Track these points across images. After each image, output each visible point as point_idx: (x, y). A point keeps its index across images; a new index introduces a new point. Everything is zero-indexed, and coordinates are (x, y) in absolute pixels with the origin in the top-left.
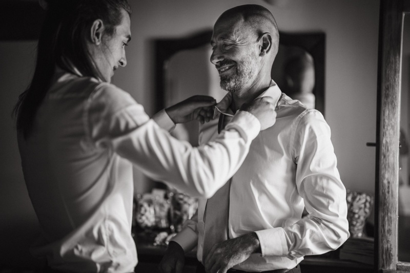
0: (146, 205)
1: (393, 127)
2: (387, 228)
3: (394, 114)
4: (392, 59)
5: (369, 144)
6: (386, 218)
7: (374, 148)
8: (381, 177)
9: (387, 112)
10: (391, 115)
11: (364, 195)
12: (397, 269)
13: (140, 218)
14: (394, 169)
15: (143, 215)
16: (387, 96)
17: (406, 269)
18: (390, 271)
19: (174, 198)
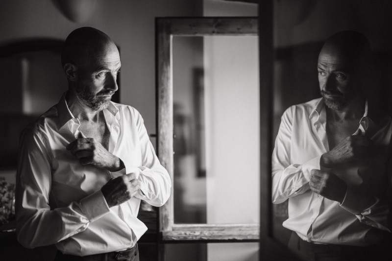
1: (167, 121)
3: (168, 111)
4: (165, 69)
7: (155, 138)
9: (162, 109)
10: (166, 112)
12: (173, 230)
14: (169, 153)
16: (162, 97)
17: (179, 229)
18: (167, 232)
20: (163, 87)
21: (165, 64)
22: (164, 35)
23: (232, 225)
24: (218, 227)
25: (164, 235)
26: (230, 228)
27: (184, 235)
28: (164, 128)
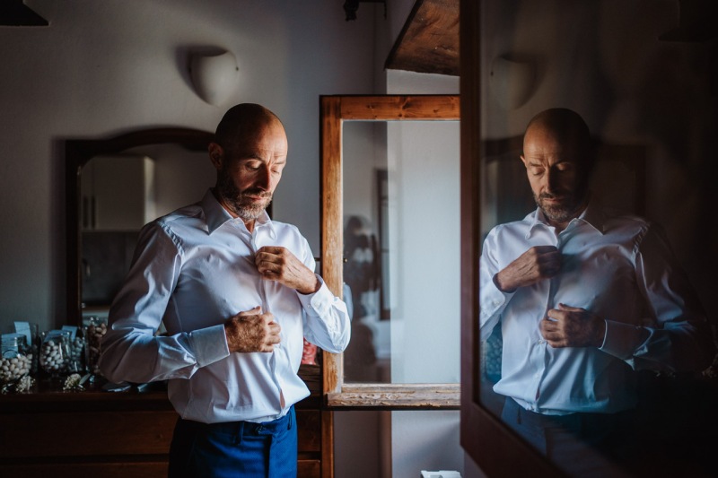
0: (52, 343)
1: (336, 240)
3: (336, 225)
4: (333, 167)
9: (328, 223)
10: (334, 226)
12: (342, 392)
13: (45, 360)
15: (48, 356)
16: (329, 206)
17: (351, 391)
18: (335, 395)
19: (89, 331)
20: (329, 192)
21: (332, 159)
22: (332, 119)
23: (426, 386)
24: (407, 388)
25: (329, 398)
26: (422, 390)
27: (358, 399)
28: (331, 248)
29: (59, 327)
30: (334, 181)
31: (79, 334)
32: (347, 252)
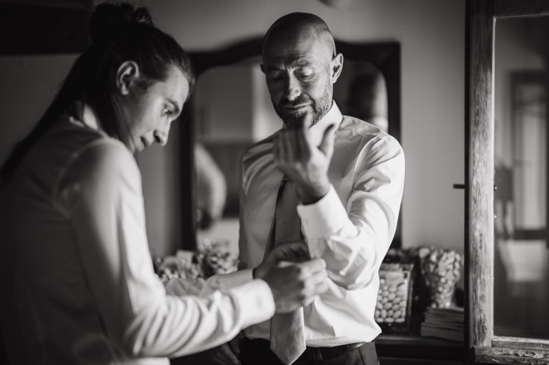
1: (485, 164)
2: (479, 293)
4: (482, 76)
5: (457, 186)
6: (479, 281)
7: (462, 191)
8: (471, 228)
9: (477, 144)
10: (482, 148)
11: (452, 253)
12: (493, 346)
14: (487, 217)
16: (477, 124)
17: (504, 345)
18: (484, 349)
19: (204, 261)
20: (478, 107)
21: (482, 66)
22: (482, 17)
25: (477, 353)
27: (514, 357)
28: (479, 174)
29: (174, 253)
30: (484, 93)
31: (195, 261)
32: (499, 179)
